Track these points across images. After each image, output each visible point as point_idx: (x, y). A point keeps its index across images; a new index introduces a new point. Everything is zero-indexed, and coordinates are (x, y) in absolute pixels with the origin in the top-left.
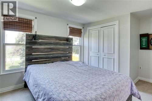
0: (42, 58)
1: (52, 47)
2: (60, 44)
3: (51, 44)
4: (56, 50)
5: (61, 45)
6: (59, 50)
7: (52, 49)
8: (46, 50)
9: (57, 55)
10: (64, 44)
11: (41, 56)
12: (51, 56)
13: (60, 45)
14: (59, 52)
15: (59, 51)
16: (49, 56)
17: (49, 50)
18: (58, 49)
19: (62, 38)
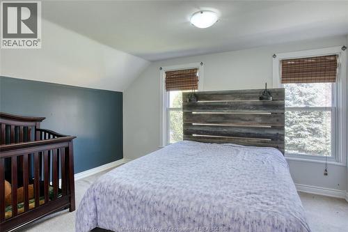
0: (207, 133)
1: (225, 112)
2: (244, 106)
3: (222, 106)
4: (235, 119)
5: (247, 109)
6: (243, 120)
7: (226, 118)
8: (214, 119)
9: (237, 130)
10: (256, 107)
11: (205, 130)
12: (225, 130)
13: (245, 108)
14: (242, 124)
15: (243, 122)
16: (220, 130)
17: (220, 119)
18: (239, 118)
19: (248, 93)
